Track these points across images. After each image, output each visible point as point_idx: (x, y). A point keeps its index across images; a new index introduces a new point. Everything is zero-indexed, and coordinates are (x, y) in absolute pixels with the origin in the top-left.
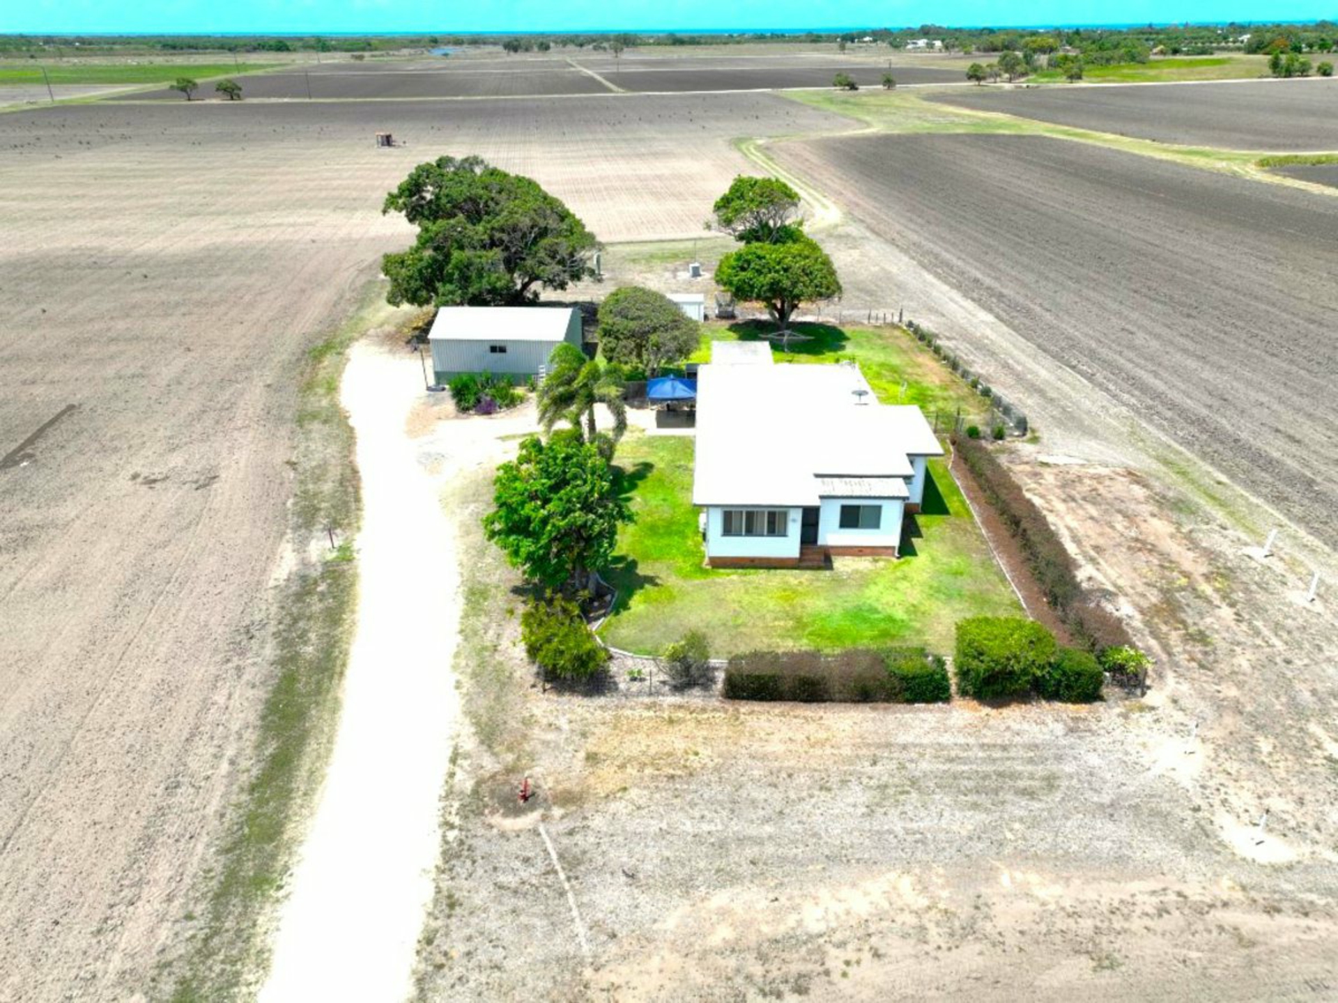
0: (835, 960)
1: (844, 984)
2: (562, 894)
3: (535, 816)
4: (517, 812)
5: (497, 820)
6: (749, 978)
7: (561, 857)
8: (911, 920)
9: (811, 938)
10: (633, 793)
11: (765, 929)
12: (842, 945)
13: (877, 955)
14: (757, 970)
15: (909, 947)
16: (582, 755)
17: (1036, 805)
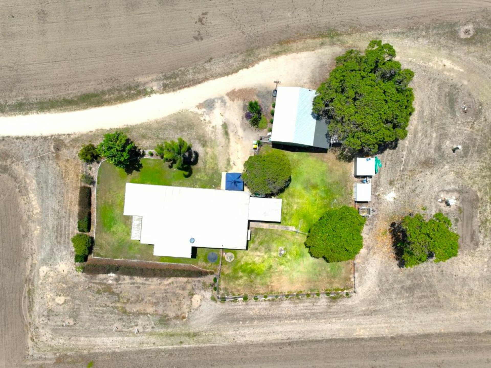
0: (25, 197)
1: (20, 198)
2: (35, 157)
3: (53, 151)
4: (54, 148)
5: (53, 144)
6: (21, 184)
7: (43, 156)
8: (31, 210)
9: (28, 195)
10: (58, 168)
11: (29, 188)
12: (27, 199)
13: (26, 204)
14: (22, 185)
15: (27, 209)
16: (69, 158)
17: (54, 238)
